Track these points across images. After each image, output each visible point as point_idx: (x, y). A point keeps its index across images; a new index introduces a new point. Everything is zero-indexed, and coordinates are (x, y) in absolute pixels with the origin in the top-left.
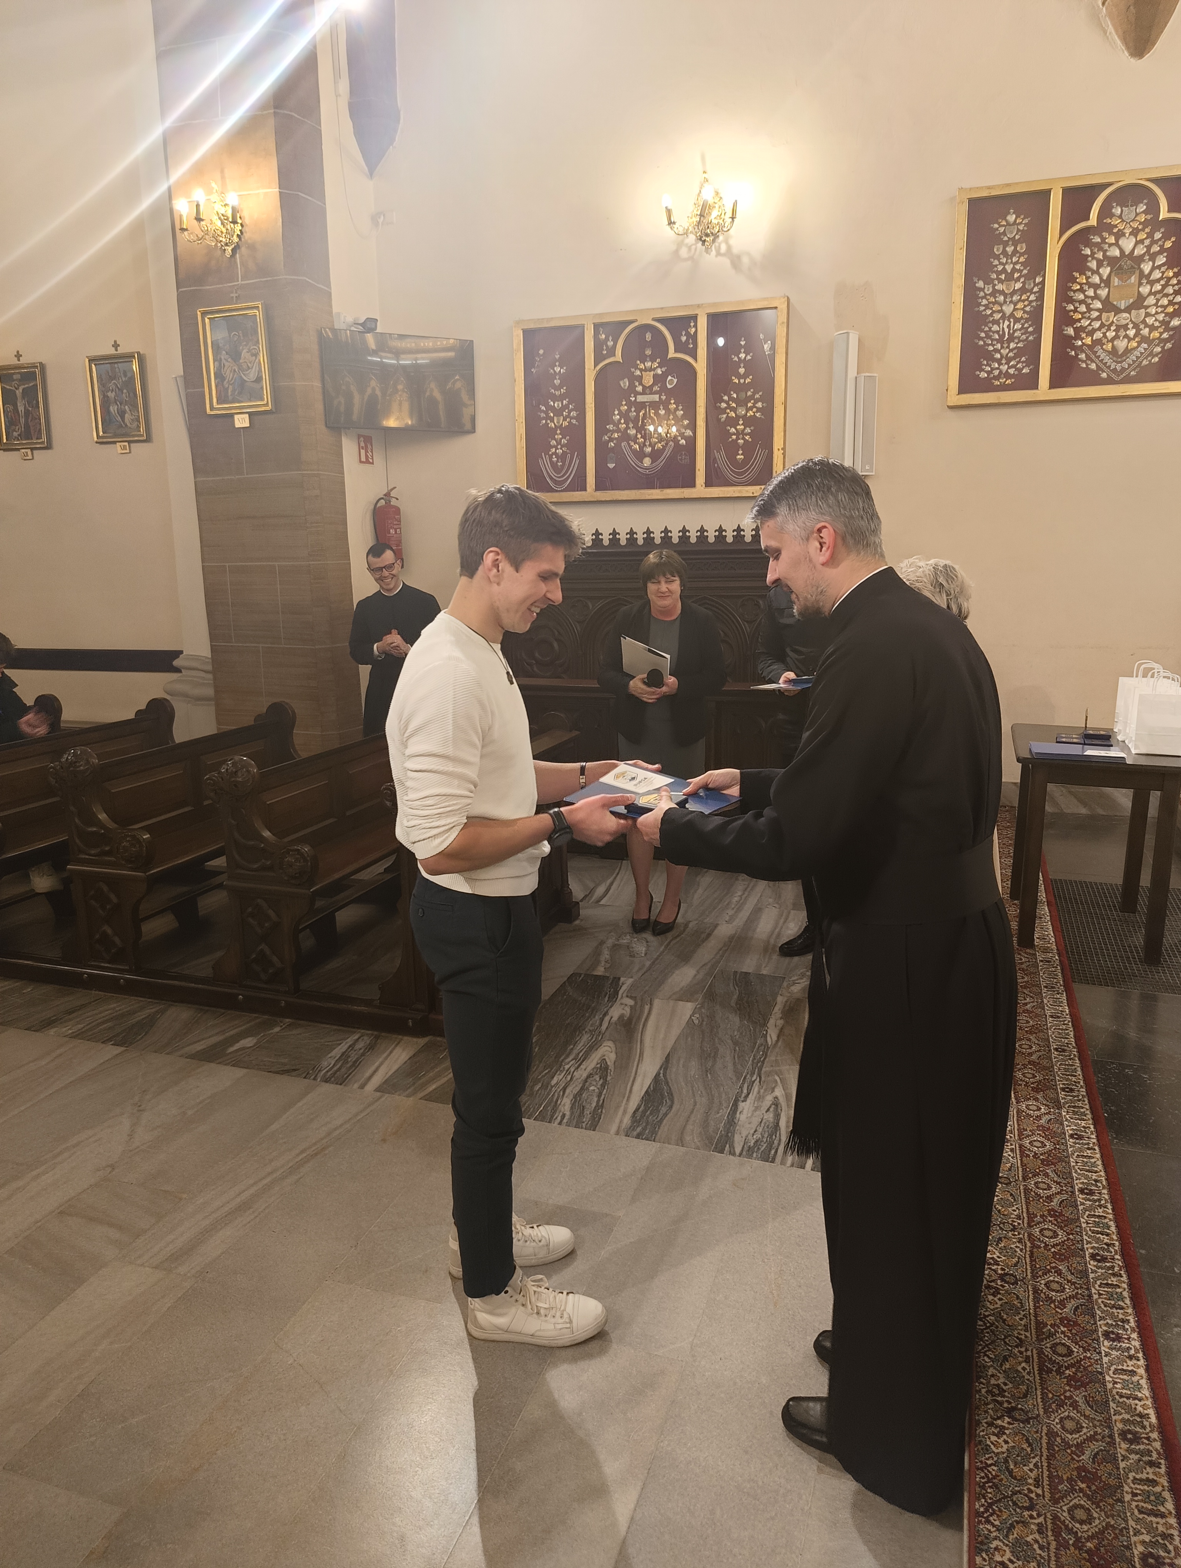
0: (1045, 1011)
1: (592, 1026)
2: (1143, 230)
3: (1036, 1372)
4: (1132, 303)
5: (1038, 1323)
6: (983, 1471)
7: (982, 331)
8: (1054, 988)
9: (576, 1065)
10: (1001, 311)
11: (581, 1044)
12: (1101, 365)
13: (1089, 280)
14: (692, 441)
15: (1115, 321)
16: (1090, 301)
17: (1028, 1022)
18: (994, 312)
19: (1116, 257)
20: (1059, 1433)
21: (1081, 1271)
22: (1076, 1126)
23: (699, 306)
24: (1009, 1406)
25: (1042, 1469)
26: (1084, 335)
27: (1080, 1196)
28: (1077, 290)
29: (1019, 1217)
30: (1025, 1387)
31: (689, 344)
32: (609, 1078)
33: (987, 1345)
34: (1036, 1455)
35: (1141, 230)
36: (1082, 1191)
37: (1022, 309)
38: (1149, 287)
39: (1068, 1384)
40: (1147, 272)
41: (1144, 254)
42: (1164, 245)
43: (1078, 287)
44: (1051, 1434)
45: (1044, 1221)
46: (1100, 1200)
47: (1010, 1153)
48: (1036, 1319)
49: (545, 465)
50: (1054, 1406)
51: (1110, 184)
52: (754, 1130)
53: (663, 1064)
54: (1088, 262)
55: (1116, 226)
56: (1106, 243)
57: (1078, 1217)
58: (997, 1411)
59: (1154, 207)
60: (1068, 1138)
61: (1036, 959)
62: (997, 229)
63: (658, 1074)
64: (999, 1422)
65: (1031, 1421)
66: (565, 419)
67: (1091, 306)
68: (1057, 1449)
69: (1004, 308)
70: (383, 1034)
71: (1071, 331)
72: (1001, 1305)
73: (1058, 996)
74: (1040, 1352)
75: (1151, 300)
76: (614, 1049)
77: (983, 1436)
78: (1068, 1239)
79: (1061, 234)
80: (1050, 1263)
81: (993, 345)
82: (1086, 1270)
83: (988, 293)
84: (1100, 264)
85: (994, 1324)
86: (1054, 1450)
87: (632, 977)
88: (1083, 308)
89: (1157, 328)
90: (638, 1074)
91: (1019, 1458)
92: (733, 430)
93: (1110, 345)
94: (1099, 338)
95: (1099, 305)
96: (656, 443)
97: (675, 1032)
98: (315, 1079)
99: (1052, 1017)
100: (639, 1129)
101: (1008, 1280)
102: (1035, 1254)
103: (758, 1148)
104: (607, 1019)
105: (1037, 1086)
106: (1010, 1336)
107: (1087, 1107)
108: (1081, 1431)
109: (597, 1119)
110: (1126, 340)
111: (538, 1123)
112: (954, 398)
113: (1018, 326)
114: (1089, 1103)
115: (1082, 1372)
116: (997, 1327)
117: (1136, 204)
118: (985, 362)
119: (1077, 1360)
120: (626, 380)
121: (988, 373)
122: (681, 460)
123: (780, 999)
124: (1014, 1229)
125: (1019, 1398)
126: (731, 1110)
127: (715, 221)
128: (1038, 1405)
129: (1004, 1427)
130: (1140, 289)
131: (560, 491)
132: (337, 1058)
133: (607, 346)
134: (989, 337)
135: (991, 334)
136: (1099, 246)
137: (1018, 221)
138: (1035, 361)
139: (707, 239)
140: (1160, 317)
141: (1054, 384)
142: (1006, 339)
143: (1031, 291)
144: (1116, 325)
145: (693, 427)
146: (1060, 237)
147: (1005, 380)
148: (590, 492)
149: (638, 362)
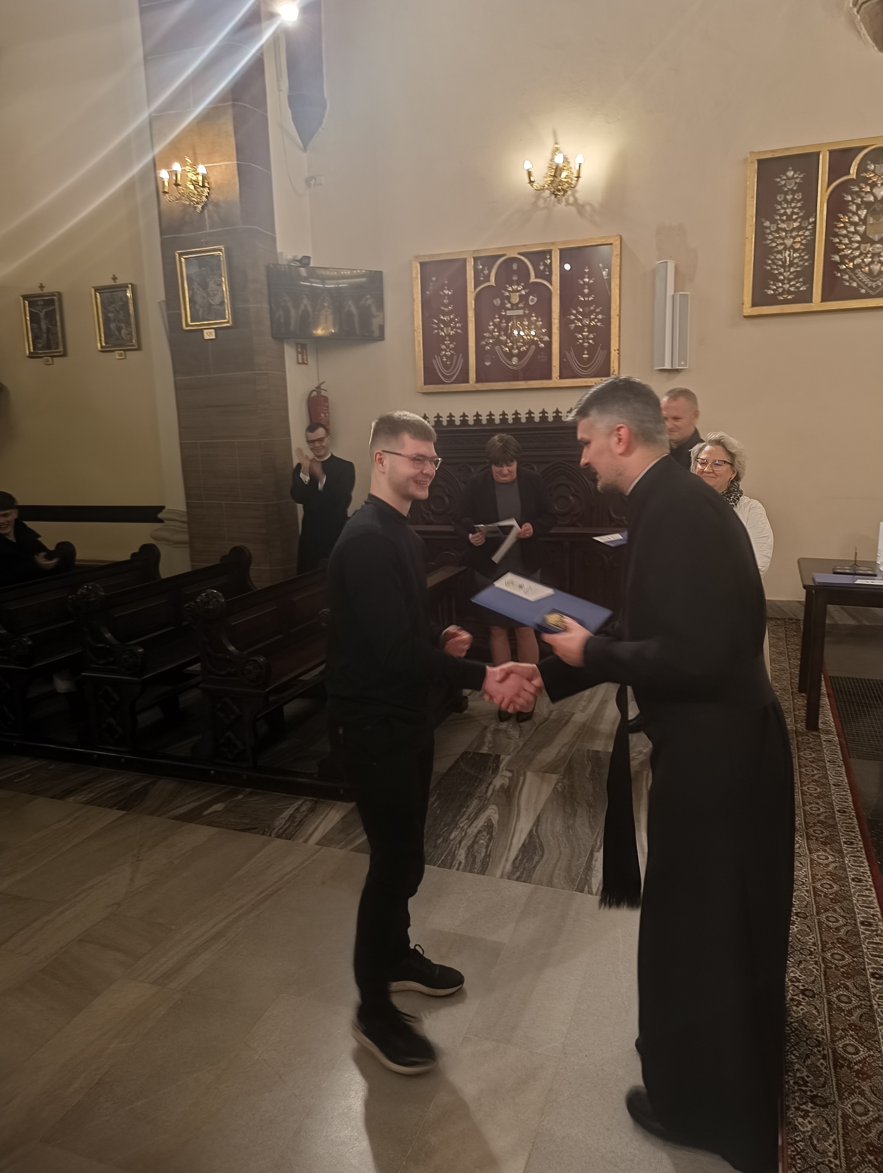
0: (829, 781)
1: (480, 793)
3: (832, 1067)
5: (831, 1028)
6: (793, 1146)
7: (770, 259)
8: (835, 762)
9: (469, 824)
10: (783, 244)
11: (473, 807)
12: (860, 283)
13: (851, 220)
14: (549, 344)
15: (871, 250)
16: (851, 235)
17: (816, 789)
18: (778, 244)
19: (871, 202)
20: (851, 1115)
21: (864, 987)
22: (856, 871)
23: (553, 243)
24: (812, 1094)
25: (839, 1144)
26: (847, 261)
27: (862, 927)
28: (842, 227)
29: (814, 944)
30: (823, 1079)
31: (546, 271)
32: (494, 834)
33: (793, 1046)
34: (834, 1133)
36: (862, 923)
37: (800, 242)
39: (857, 1077)
43: (842, 225)
44: (845, 1116)
45: (835, 947)
46: (877, 931)
47: (806, 893)
48: (830, 1025)
49: (437, 363)
50: (846, 1094)
51: (864, 148)
53: (535, 822)
54: (849, 206)
55: (870, 178)
56: (863, 191)
57: (861, 944)
58: (802, 1098)
60: (850, 881)
61: (820, 739)
62: (779, 182)
63: (531, 830)
64: (804, 1107)
65: (829, 1106)
66: (452, 329)
67: (852, 239)
68: (850, 1128)
69: (786, 241)
70: (321, 800)
71: (837, 258)
72: (803, 1014)
73: (839, 769)
74: (834, 1051)
76: (497, 811)
77: (792, 1118)
78: (854, 961)
79: (829, 184)
80: (840, 980)
81: (777, 269)
82: (868, 986)
83: (773, 230)
84: (859, 207)
85: (798, 1029)
86: (847, 1129)
87: (509, 755)
88: (846, 241)
90: (516, 829)
91: (821, 1136)
92: (580, 336)
93: (867, 268)
94: (858, 263)
95: (858, 238)
96: (521, 346)
97: (544, 798)
98: (270, 835)
99: (834, 785)
100: (518, 874)
101: (807, 994)
102: (828, 974)
104: (491, 787)
105: (825, 840)
106: (810, 1038)
107: (864, 856)
108: (868, 1114)
109: (485, 866)
110: (879, 265)
111: (441, 869)
112: (748, 310)
113: (796, 255)
114: (866, 853)
115: (867, 1067)
116: (800, 1031)
118: (772, 283)
119: (863, 1058)
120: (498, 300)
121: (774, 290)
122: (540, 359)
124: (811, 954)
125: (820, 1087)
126: (588, 858)
127: (565, 180)
128: (834, 1093)
129: (808, 1111)
131: (448, 383)
132: (286, 819)
133: (483, 274)
134: (774, 263)
135: (776, 261)
136: (858, 194)
137: (796, 176)
138: (809, 281)
139: (559, 193)
141: (825, 298)
142: (787, 264)
143: (806, 228)
144: (872, 253)
145: (550, 334)
146: (828, 188)
147: (787, 296)
148: (472, 384)
149: (507, 286)
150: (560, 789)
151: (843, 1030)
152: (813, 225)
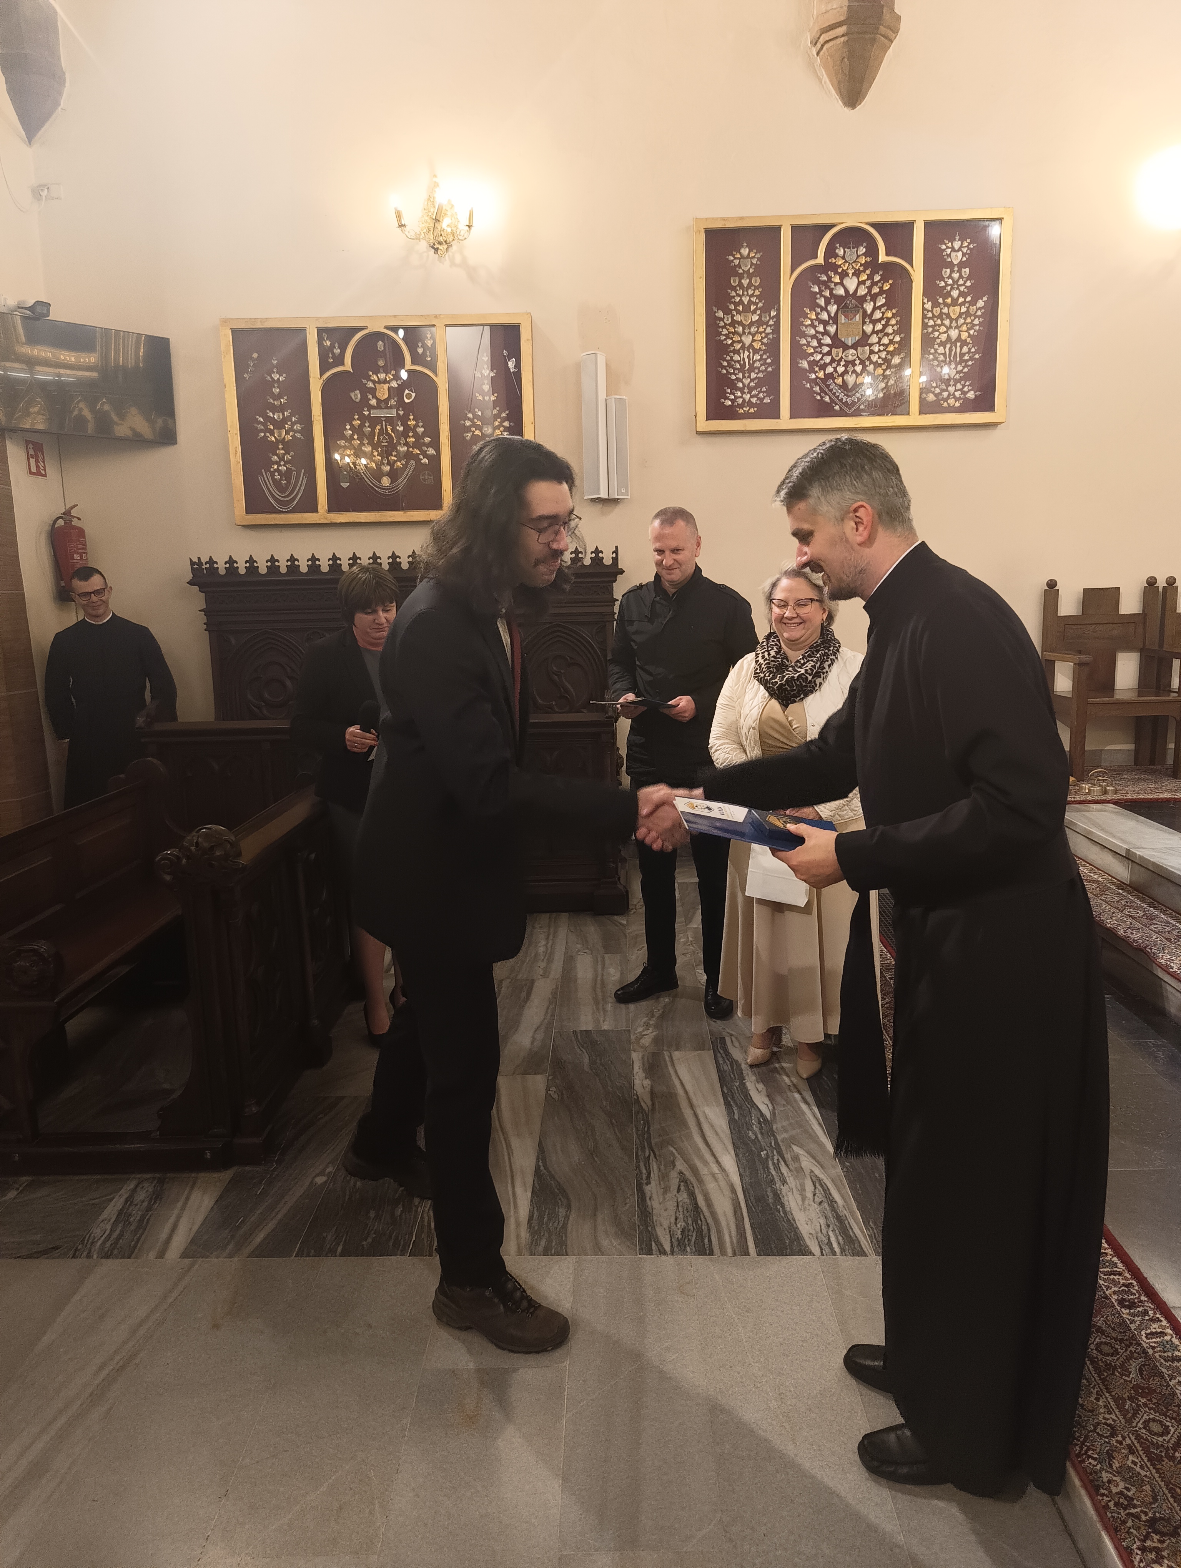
2: (864, 271)
3: (1148, 1464)
4: (858, 340)
7: (725, 360)
10: (741, 341)
12: (834, 398)
13: (819, 316)
14: (436, 460)
15: (844, 357)
16: (820, 336)
18: (734, 342)
19: (842, 296)
23: (436, 317)
24: (1148, 1517)
26: (817, 369)
28: (809, 325)
30: (1148, 1487)
31: (426, 356)
33: (1083, 1443)
35: (862, 271)
37: (760, 341)
38: (871, 326)
40: (869, 312)
41: (866, 295)
42: (883, 286)
43: (809, 322)
48: (1111, 1395)
49: (266, 481)
51: (832, 226)
52: (675, 1218)
53: (539, 1155)
54: (817, 298)
55: (840, 266)
56: (832, 282)
58: (1139, 1528)
59: (872, 251)
62: (732, 261)
63: (537, 1170)
64: (1148, 1543)
66: (287, 433)
67: (822, 341)
69: (743, 338)
70: (169, 1175)
71: (805, 364)
74: (1138, 1437)
75: (874, 339)
79: (793, 270)
81: (735, 375)
82: (1124, 1321)
83: (728, 323)
84: (827, 302)
89: (880, 365)
90: (515, 1169)
93: (839, 381)
94: (830, 372)
96: (395, 462)
97: (537, 1113)
98: (89, 1256)
100: (543, 1243)
103: (689, 1239)
110: (854, 375)
111: (416, 1259)
112: (703, 424)
113: (757, 357)
117: (857, 246)
118: (729, 391)
120: (358, 392)
121: (731, 400)
122: (424, 480)
123: (635, 1056)
126: (638, 1198)
127: (449, 230)
130: (864, 328)
131: (285, 512)
132: (113, 1220)
133: (333, 353)
134: (729, 365)
135: (733, 363)
136: (825, 285)
137: (752, 255)
138: (775, 391)
139: (440, 247)
140: (883, 355)
141: (795, 414)
142: (746, 369)
143: (767, 323)
144: (845, 361)
145: (436, 445)
146: (792, 273)
147: (748, 408)
148: (322, 514)
149: (371, 373)
150: (556, 1096)
151: (1131, 1398)
152: (775, 319)
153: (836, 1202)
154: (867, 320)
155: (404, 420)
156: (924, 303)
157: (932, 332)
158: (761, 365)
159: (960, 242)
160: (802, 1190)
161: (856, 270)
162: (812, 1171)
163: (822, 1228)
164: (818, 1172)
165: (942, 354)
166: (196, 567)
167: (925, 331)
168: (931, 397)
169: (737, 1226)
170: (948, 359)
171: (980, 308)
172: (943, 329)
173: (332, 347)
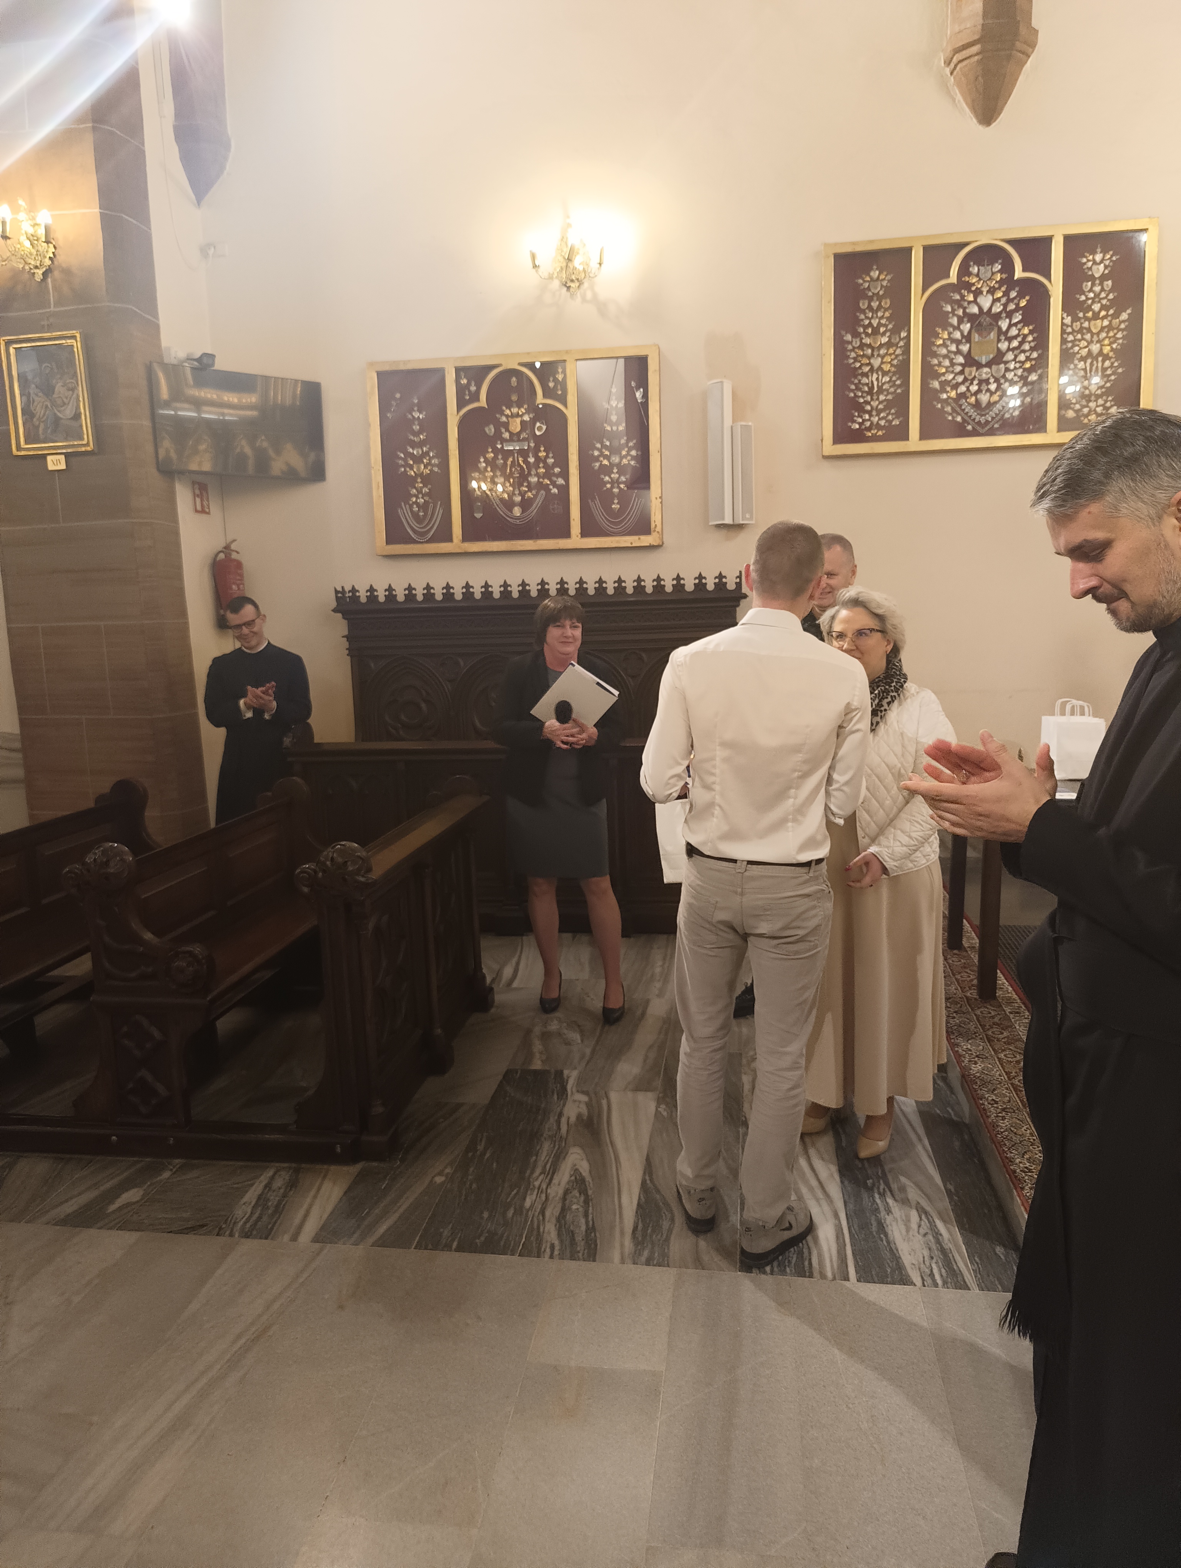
1: (549, 1131)
2: (999, 288)
4: (993, 358)
7: (853, 383)
9: (547, 1180)
10: (869, 364)
11: (545, 1154)
12: (966, 418)
13: (951, 336)
14: (565, 490)
15: (977, 376)
16: (953, 356)
18: (862, 365)
19: (975, 315)
23: (567, 352)
26: (948, 389)
28: (940, 345)
31: (557, 390)
32: (590, 1192)
35: (997, 289)
37: (890, 362)
38: (1007, 343)
40: (1004, 328)
41: (1001, 312)
42: (1019, 303)
43: (941, 342)
49: (404, 513)
51: (966, 244)
53: (645, 1167)
54: (949, 318)
55: (973, 284)
56: (965, 300)
59: (1008, 267)
62: (862, 284)
63: (644, 1183)
66: (426, 467)
67: (954, 361)
69: (872, 361)
70: (303, 1165)
71: (936, 384)
75: (1010, 356)
76: (584, 1156)
79: (924, 290)
81: (862, 397)
83: (856, 345)
84: (960, 320)
87: (575, 1068)
89: (1016, 382)
90: (621, 1182)
92: (607, 478)
93: (973, 399)
94: (963, 391)
96: (526, 492)
97: (646, 1129)
98: (231, 1235)
100: (646, 1253)
104: (564, 1120)
109: (593, 1246)
110: (988, 394)
111: (525, 1260)
112: (830, 448)
113: (886, 379)
117: (992, 263)
118: (856, 414)
120: (492, 427)
121: (860, 424)
122: (553, 509)
127: (581, 268)
130: (999, 345)
131: (422, 542)
132: (253, 1204)
133: (470, 391)
134: (858, 389)
135: (861, 386)
136: (959, 304)
137: (882, 277)
138: (904, 413)
139: (572, 285)
140: (1020, 372)
141: (924, 435)
142: (875, 391)
143: (896, 345)
144: (979, 380)
145: (565, 475)
146: (923, 294)
147: (876, 431)
148: (457, 543)
149: (504, 408)
150: (665, 1114)
152: (905, 341)
153: (941, 1235)
154: (1003, 338)
155: (536, 450)
156: (1063, 318)
157: (1072, 348)
158: (891, 387)
159: (1101, 255)
160: (907, 1222)
161: (990, 288)
162: (918, 1203)
163: (926, 1259)
164: (924, 1203)
165: (1083, 369)
166: (340, 595)
167: (1064, 347)
168: (1071, 414)
169: (838, 1252)
170: (1089, 375)
171: (1123, 321)
172: (1083, 343)
173: (469, 384)
